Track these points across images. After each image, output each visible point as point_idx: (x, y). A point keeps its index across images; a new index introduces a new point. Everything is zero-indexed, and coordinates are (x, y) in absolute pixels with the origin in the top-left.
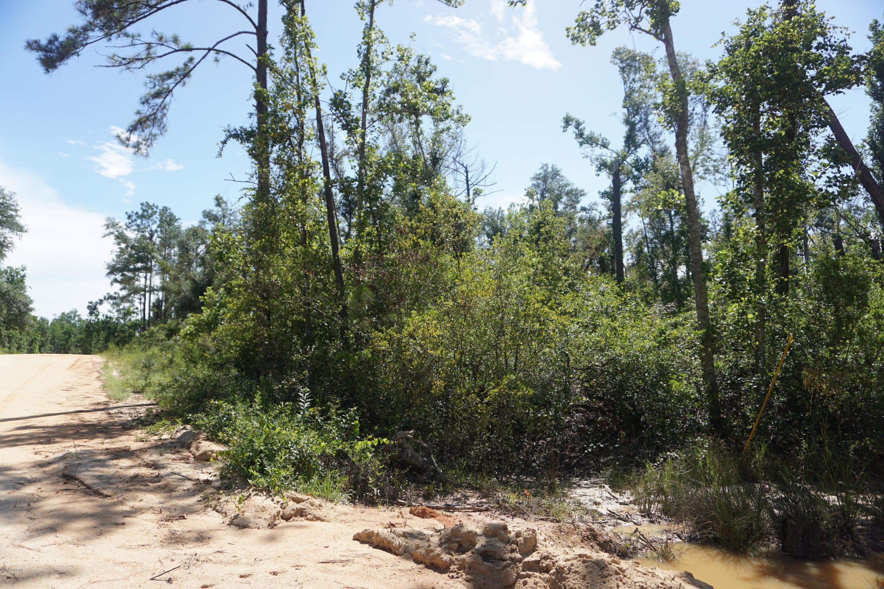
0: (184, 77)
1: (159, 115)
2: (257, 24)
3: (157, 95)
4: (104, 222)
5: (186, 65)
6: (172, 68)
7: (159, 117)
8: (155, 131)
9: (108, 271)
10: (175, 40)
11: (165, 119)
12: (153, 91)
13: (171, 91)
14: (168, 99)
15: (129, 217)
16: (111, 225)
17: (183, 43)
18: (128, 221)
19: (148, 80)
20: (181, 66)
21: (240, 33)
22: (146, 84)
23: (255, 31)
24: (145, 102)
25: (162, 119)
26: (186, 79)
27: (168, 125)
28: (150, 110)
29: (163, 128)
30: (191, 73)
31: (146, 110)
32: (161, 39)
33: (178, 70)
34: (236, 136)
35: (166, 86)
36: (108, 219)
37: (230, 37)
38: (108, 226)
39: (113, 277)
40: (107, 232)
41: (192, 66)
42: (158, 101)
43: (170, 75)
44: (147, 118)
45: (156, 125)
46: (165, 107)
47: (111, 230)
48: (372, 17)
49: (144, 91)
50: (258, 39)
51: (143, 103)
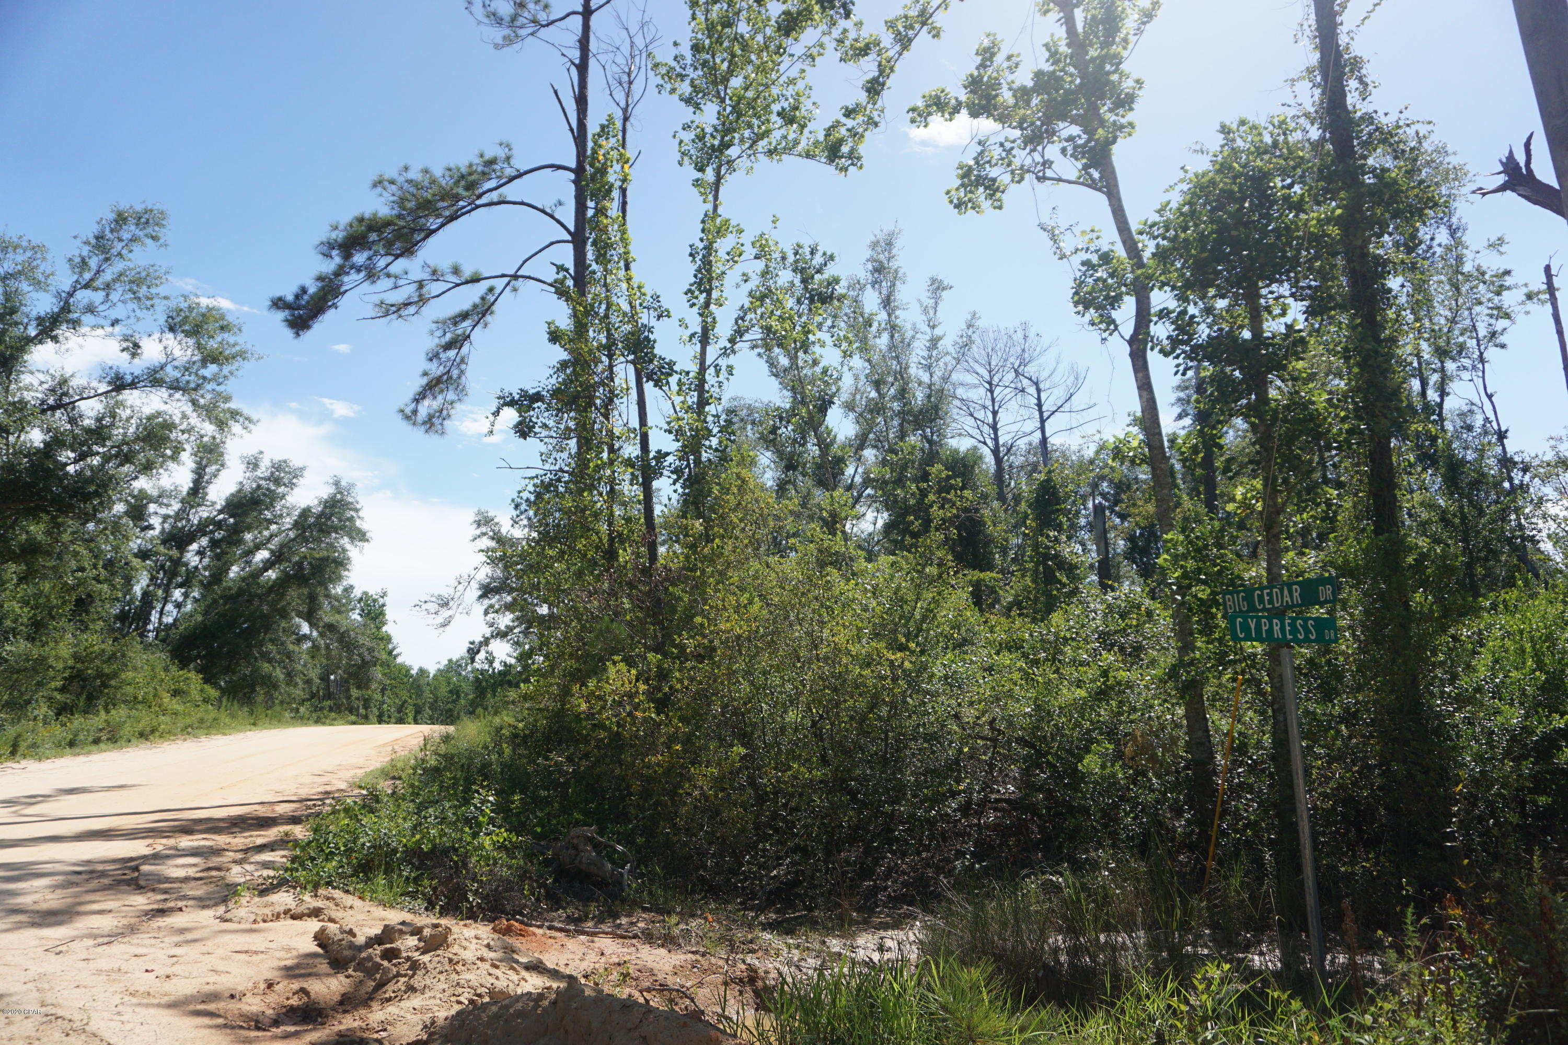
0: (484, 315)
1: (455, 373)
2: (572, 229)
3: (448, 347)
4: (473, 518)
5: (483, 299)
6: (466, 306)
7: (455, 376)
8: (451, 396)
9: (480, 593)
10: (456, 271)
11: (463, 378)
12: (444, 341)
13: (469, 336)
14: (465, 350)
15: (517, 506)
16: (484, 521)
17: (467, 273)
18: (515, 513)
19: (434, 326)
20: (478, 301)
21: (552, 244)
22: (432, 333)
23: (569, 238)
24: (434, 357)
25: (459, 377)
26: (488, 318)
27: (467, 386)
28: (441, 368)
29: (461, 391)
30: (494, 308)
31: (436, 369)
32: (434, 272)
33: (475, 306)
34: (512, 403)
35: (460, 332)
36: (479, 513)
37: (540, 251)
38: (479, 524)
39: (486, 602)
40: (478, 532)
41: (492, 299)
42: (452, 353)
43: (464, 316)
44: (438, 380)
45: (451, 387)
46: (463, 361)
47: (484, 529)
48: (716, 198)
49: (432, 343)
50: (575, 249)
51: (431, 360)
